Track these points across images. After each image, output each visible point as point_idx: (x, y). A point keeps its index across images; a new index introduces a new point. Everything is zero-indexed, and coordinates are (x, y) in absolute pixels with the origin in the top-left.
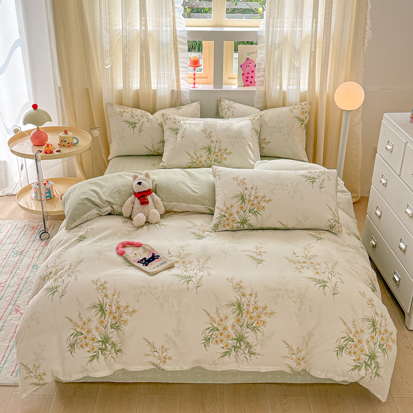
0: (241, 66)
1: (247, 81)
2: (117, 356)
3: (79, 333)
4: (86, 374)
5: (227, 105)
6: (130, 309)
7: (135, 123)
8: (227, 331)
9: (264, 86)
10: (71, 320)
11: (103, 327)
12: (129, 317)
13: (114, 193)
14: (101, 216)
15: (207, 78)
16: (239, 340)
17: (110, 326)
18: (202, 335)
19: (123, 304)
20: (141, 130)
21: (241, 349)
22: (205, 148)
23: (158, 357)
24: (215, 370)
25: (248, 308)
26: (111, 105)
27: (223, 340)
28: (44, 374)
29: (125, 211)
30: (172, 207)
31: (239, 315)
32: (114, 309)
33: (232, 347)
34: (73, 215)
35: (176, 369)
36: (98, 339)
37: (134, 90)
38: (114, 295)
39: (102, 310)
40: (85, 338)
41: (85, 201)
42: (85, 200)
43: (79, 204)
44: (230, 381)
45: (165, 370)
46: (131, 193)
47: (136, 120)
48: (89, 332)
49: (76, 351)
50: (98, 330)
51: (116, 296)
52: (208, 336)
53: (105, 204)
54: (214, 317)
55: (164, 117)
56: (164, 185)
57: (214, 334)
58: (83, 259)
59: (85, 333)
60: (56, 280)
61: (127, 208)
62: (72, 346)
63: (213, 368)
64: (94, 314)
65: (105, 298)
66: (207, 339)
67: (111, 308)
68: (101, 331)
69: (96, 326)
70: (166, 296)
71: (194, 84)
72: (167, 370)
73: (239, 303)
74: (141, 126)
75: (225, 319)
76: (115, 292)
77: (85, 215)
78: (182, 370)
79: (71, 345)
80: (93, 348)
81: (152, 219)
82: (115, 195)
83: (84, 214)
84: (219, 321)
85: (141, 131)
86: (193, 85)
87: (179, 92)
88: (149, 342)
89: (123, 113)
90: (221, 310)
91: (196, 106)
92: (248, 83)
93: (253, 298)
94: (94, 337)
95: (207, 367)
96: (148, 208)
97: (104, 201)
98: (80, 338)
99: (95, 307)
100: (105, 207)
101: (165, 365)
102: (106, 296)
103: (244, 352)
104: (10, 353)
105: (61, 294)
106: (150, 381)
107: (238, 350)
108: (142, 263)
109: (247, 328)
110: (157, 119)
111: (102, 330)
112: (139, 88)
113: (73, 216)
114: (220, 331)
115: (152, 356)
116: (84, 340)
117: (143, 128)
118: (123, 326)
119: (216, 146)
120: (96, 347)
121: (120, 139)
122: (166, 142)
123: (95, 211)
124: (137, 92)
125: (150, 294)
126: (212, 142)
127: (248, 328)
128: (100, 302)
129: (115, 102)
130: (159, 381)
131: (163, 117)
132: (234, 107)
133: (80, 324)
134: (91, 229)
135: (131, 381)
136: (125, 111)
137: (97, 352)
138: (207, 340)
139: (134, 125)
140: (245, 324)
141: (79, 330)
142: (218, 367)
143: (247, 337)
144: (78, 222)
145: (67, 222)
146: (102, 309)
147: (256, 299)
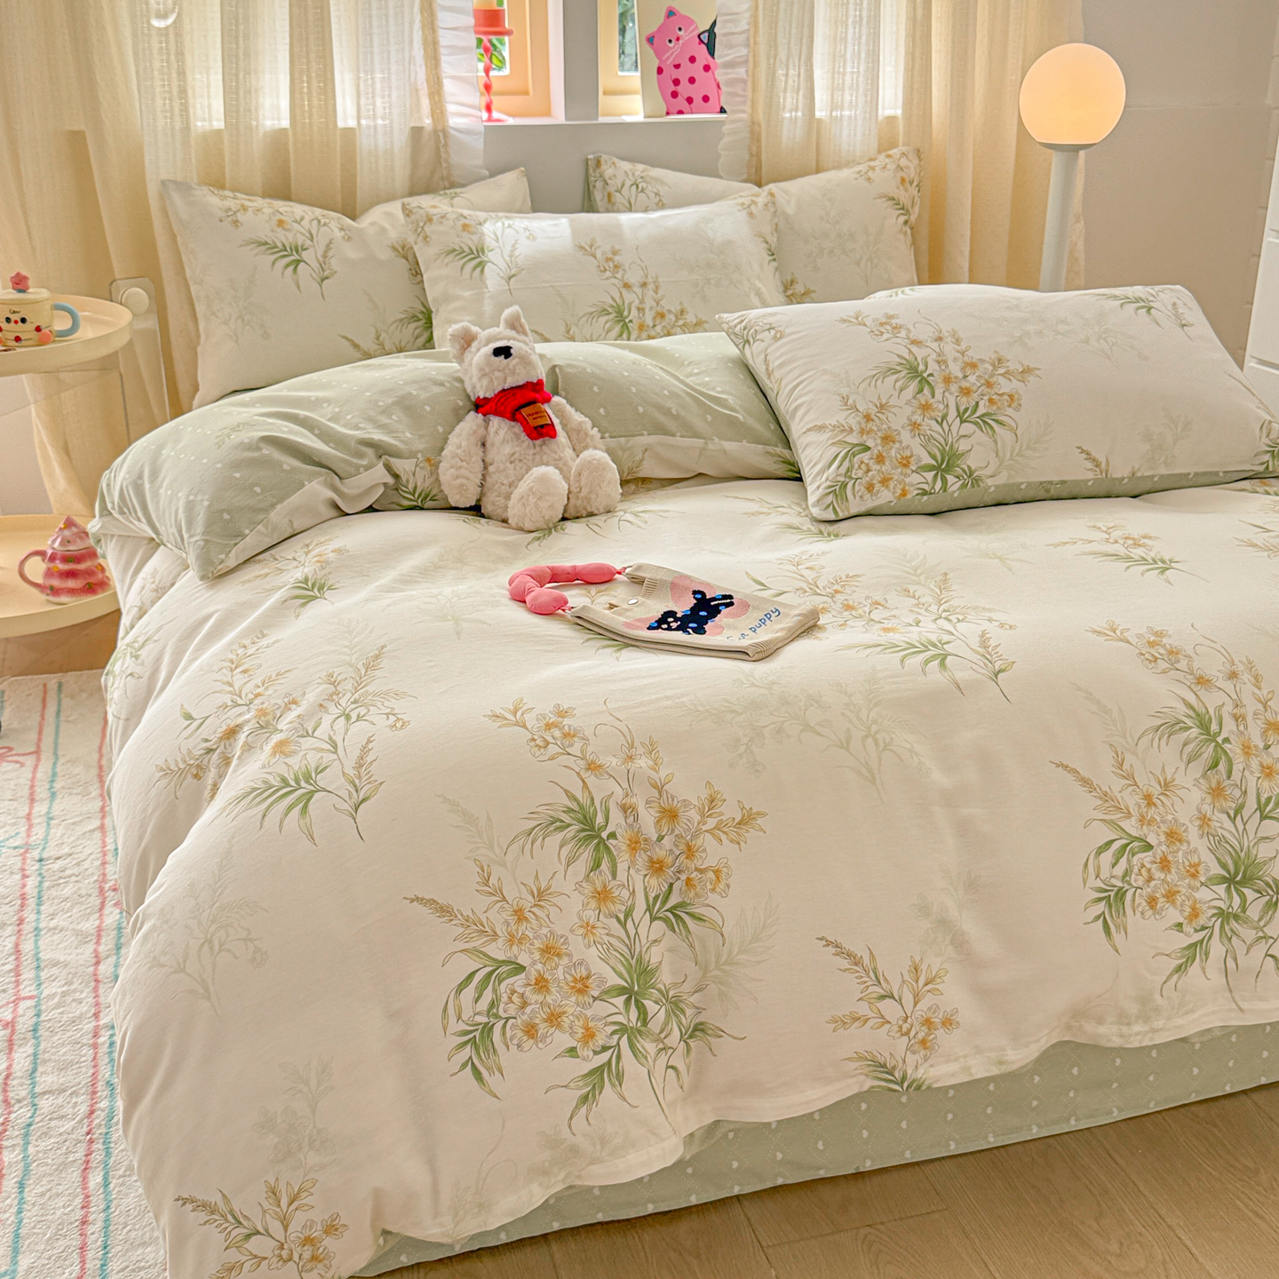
0: (650, 40)
1: (675, 95)
2: (687, 1061)
3: (504, 969)
4: (563, 1181)
5: (630, 174)
6: (730, 812)
7: (297, 249)
8: (1185, 844)
9: (749, 103)
10: (444, 911)
11: (614, 920)
12: (728, 848)
13: (386, 411)
14: (348, 514)
15: (526, 93)
16: (1238, 879)
17: (645, 907)
18: (1085, 883)
19: (687, 791)
20: (326, 274)
21: (1246, 921)
22: (604, 312)
23: (901, 1022)
24: (1144, 1044)
25: (1242, 733)
26: (183, 187)
27: (1176, 889)
28: (331, 1229)
29: (458, 477)
30: (637, 458)
31: (1215, 765)
32: (648, 819)
33: (1214, 919)
34: (222, 511)
35: (973, 1071)
36: (602, 980)
37: (265, 133)
38: (631, 758)
39: (593, 837)
40: (541, 984)
41: (265, 452)
42: (262, 445)
43: (237, 465)
44: (1115, 1109)
45: (923, 1088)
46: (460, 408)
47: (299, 235)
48: (550, 951)
49: (503, 1065)
50: (593, 934)
51: (643, 763)
52: (1114, 881)
53: (361, 455)
54: (1116, 789)
55: (413, 217)
56: (589, 370)
57: (1136, 870)
58: (383, 647)
59: (534, 963)
60: (286, 750)
61: (464, 464)
62: (480, 1039)
63: (1138, 1034)
64: (561, 863)
65: (591, 780)
66: (1112, 894)
67: (636, 820)
68: (606, 938)
69: (581, 919)
70: (874, 728)
71: (489, 108)
72: (935, 1086)
73: (1198, 715)
74: (325, 256)
75: (1162, 794)
76: (632, 746)
77: (279, 507)
78: (1004, 1069)
79: (471, 1036)
80: (587, 1029)
81: (591, 492)
82: (394, 417)
83: (273, 506)
84: (1140, 806)
85: (327, 278)
86: (485, 115)
87: (441, 135)
88: (849, 955)
89: (239, 214)
90: (1136, 754)
91: (512, 183)
92: (681, 102)
93: (1247, 688)
94: (584, 974)
95: (1109, 1034)
96: (556, 453)
97: (353, 443)
98: (513, 992)
99: (555, 824)
100: (362, 470)
101: (926, 1059)
102: (593, 767)
103: (1261, 934)
104: (21, 1201)
105: (347, 799)
106: (780, 1181)
107: (1232, 931)
108: (669, 629)
109: (1263, 817)
110: (383, 230)
111: (613, 936)
112: (285, 123)
113: (226, 516)
114: (1159, 852)
115: (870, 1023)
116: (534, 998)
117: (334, 263)
118: (713, 899)
119: (642, 301)
120: (600, 1024)
121: (241, 317)
122: (437, 311)
123: (317, 489)
124: (278, 139)
125: (802, 731)
126: (627, 286)
127: (1267, 817)
128: (575, 799)
129: (196, 180)
130: (822, 1174)
131: (408, 215)
132: (657, 180)
133: (499, 919)
134: (338, 551)
135: (694, 1200)
136: (245, 209)
137: (610, 1048)
138: (1115, 898)
139: (296, 257)
140: (1251, 804)
141: (498, 951)
142: (1160, 1023)
143: (1271, 859)
144: (251, 542)
145: (202, 543)
146: (592, 829)
147: (1260, 689)
